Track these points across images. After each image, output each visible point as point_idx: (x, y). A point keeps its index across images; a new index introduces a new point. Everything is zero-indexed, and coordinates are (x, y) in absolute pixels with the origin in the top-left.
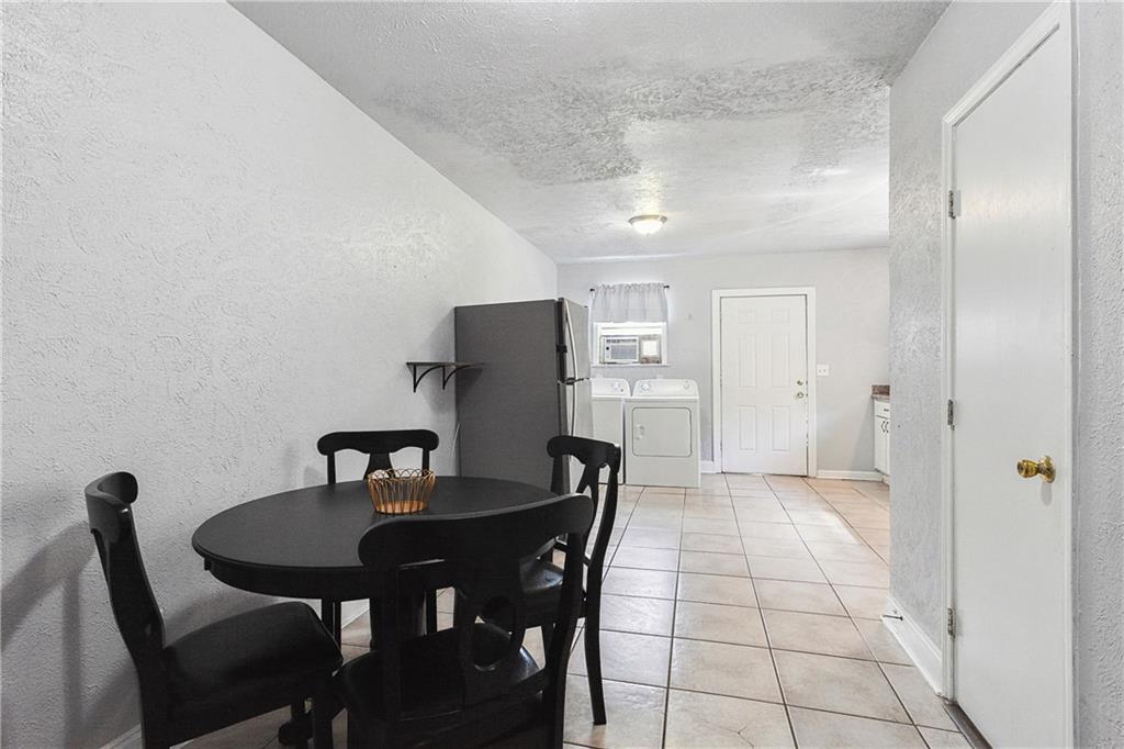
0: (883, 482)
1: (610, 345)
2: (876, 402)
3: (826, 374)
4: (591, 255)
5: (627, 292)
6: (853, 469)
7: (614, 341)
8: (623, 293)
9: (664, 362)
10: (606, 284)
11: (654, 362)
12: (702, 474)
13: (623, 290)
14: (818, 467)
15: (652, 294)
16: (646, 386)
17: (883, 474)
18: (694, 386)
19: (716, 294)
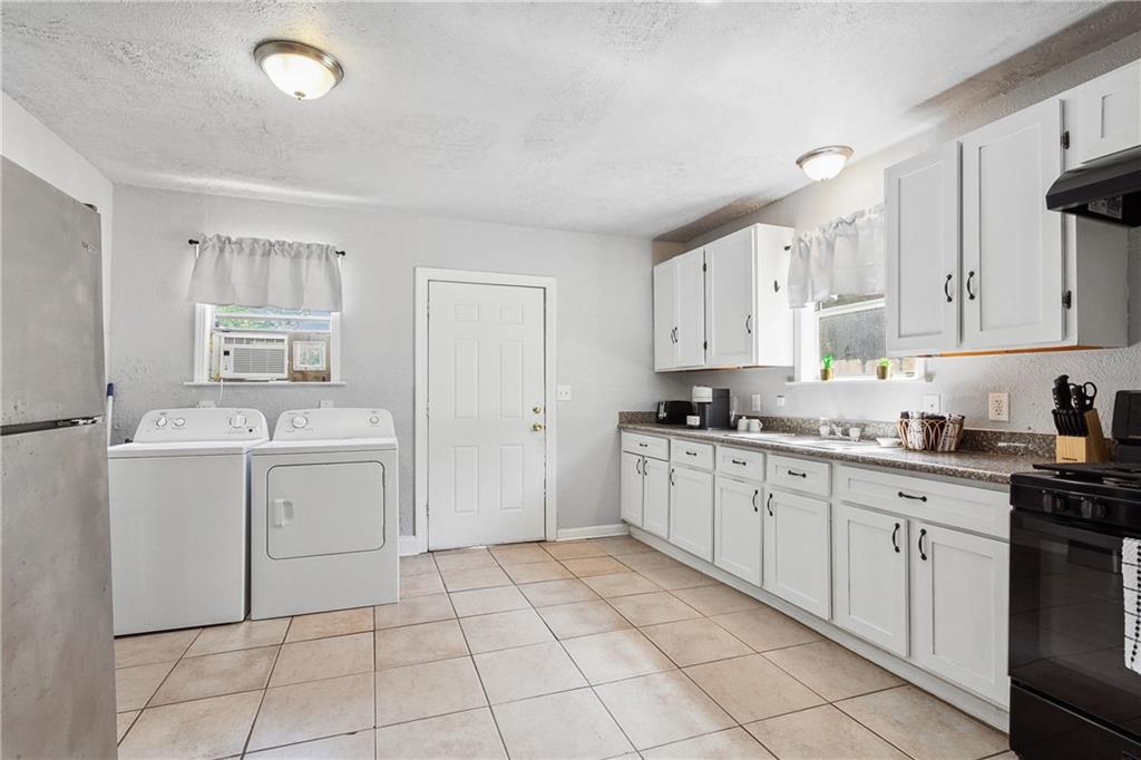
0: (630, 536)
1: (231, 347)
2: (624, 434)
3: (569, 397)
4: (187, 167)
5: (267, 254)
6: (599, 522)
7: (240, 340)
8: (258, 258)
9: (335, 379)
10: (224, 234)
11: (317, 379)
12: (401, 558)
13: (259, 251)
14: (559, 527)
15: (314, 261)
16: (300, 421)
17: (630, 525)
18: (386, 419)
19: (422, 275)
